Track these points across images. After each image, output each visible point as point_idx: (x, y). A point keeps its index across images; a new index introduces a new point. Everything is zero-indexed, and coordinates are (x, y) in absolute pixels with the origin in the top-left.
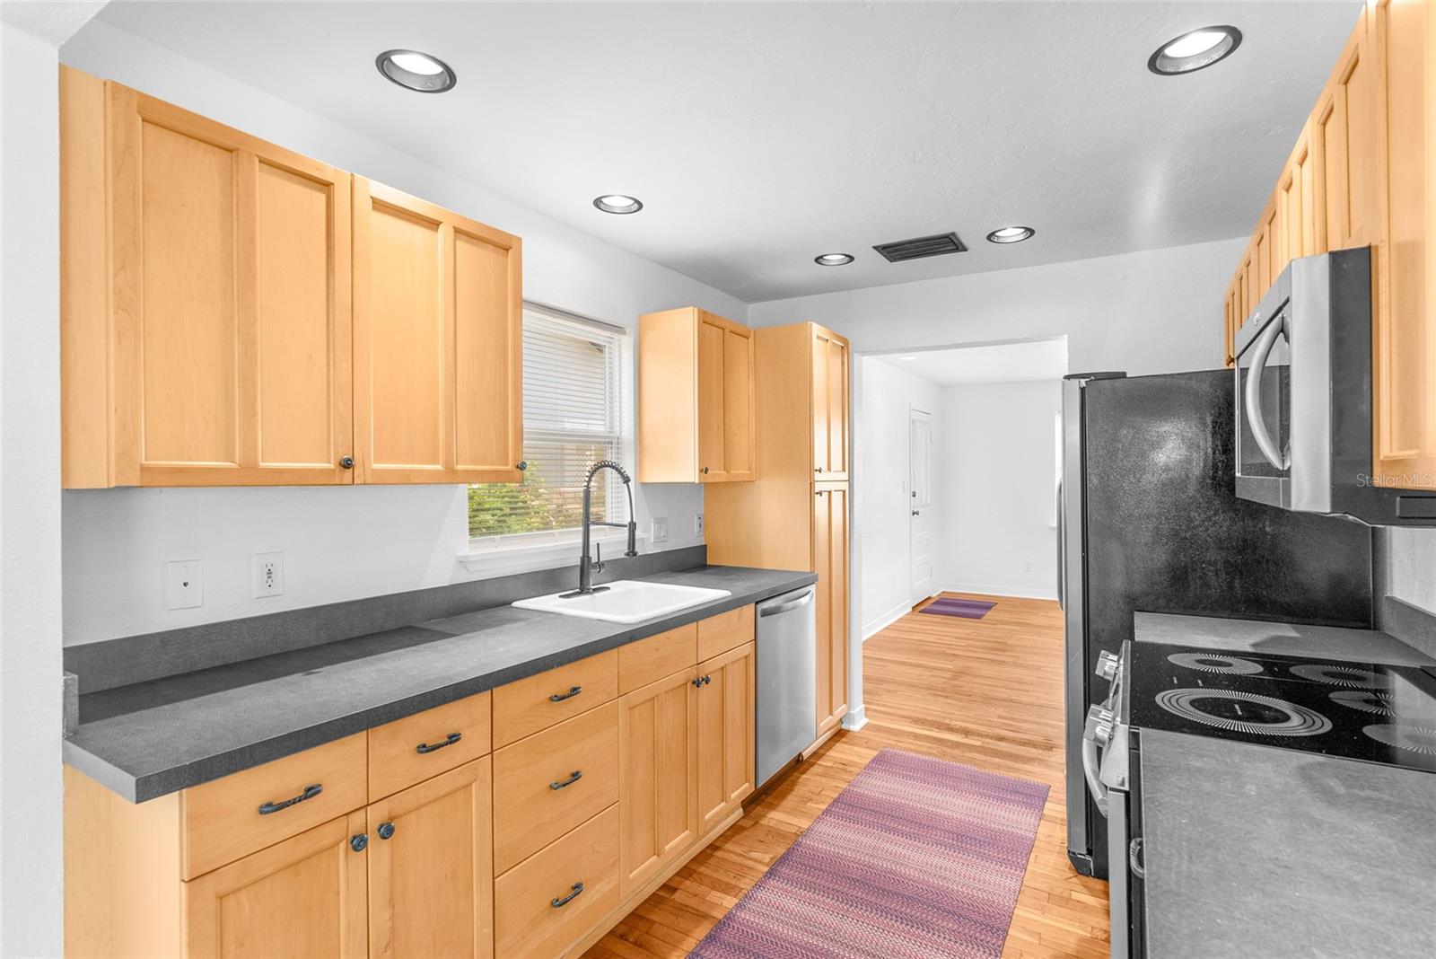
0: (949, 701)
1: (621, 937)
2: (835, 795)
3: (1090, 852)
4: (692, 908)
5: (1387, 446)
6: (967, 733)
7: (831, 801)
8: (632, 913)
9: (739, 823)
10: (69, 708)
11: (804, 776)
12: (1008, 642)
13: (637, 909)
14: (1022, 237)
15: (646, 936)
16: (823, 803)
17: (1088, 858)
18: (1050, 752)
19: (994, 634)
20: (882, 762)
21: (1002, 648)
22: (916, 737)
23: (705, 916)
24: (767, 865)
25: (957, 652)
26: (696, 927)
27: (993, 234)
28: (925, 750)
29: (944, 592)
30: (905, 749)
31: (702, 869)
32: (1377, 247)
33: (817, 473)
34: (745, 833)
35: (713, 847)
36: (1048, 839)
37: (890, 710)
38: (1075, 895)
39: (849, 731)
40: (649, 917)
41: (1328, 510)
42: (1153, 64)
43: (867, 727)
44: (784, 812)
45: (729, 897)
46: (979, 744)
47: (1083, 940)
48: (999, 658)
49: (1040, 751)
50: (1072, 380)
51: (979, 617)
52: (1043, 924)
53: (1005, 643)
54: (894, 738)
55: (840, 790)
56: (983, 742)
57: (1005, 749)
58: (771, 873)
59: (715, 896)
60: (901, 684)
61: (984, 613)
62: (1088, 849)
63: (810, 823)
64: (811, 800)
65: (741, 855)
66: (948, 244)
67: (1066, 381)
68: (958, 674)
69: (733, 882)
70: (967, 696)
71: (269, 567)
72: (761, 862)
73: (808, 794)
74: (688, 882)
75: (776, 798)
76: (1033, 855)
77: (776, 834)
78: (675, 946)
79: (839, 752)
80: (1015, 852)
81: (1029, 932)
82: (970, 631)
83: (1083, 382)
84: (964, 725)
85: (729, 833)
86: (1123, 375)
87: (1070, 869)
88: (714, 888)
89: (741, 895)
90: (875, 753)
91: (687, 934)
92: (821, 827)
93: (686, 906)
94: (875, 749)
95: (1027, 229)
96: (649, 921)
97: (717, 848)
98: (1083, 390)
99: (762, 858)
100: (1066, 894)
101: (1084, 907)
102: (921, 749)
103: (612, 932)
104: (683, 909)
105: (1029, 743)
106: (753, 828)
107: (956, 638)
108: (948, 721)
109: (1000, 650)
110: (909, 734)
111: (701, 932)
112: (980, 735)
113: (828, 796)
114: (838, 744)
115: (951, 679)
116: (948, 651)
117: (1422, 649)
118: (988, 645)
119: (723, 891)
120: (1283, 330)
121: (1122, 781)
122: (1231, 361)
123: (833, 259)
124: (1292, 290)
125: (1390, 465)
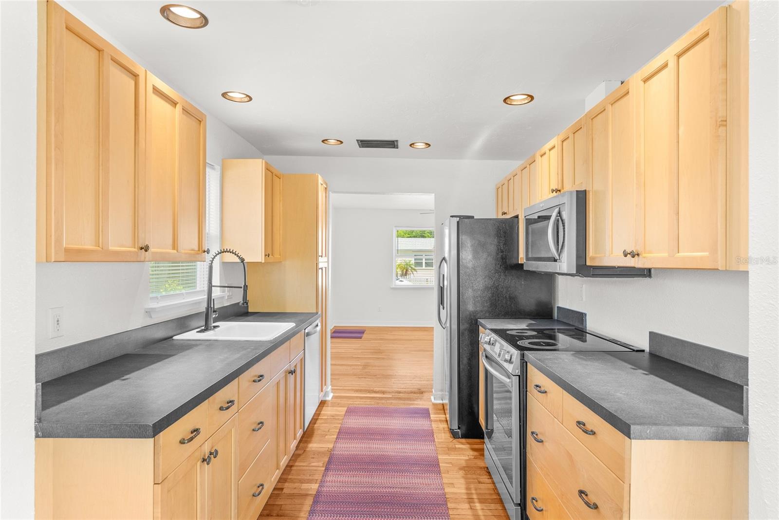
0: (367, 379)
1: (268, 515)
2: (338, 431)
3: (459, 428)
4: (296, 494)
5: (591, 252)
6: (383, 393)
7: (337, 433)
8: (266, 504)
9: (296, 453)
10: (37, 405)
11: (316, 425)
12: (381, 348)
13: (267, 502)
14: (423, 147)
15: (281, 511)
16: (333, 435)
17: (459, 430)
18: (422, 395)
19: (372, 345)
20: (350, 411)
21: (379, 352)
22: (361, 398)
23: (307, 495)
24: (323, 467)
25: (359, 356)
26: (305, 500)
27: (413, 144)
28: (369, 403)
29: (335, 326)
30: (358, 403)
31: (290, 477)
32: (589, 191)
33: (320, 258)
34: (302, 456)
35: (289, 467)
36: (437, 429)
37: (341, 388)
38: (457, 446)
39: (326, 401)
40: (276, 503)
41: (575, 273)
42: (505, 100)
43: (334, 397)
44: (316, 443)
45: (313, 485)
46: (391, 396)
47: (466, 460)
48: (380, 357)
49: (418, 395)
50: (454, 218)
51: (360, 338)
52: (450, 459)
53: (380, 349)
54: (351, 400)
55: (339, 428)
56: (393, 395)
57: (404, 397)
58: (327, 469)
59: (305, 486)
60: (339, 375)
61: (361, 335)
62: (458, 427)
63: (333, 445)
64: (326, 435)
65: (307, 466)
66: (392, 144)
67: (451, 218)
68: (365, 366)
69: (311, 478)
70: (375, 376)
71: (58, 317)
72: (319, 467)
73: (323, 433)
74: (286, 484)
75: (308, 438)
76: (435, 436)
77: (320, 454)
78: (300, 511)
79: (327, 411)
80: (428, 436)
81: (447, 463)
82: (359, 346)
83: (458, 219)
84: (380, 389)
85: (293, 458)
86: (472, 217)
87: (451, 437)
88: (302, 483)
89: (318, 482)
90: (345, 409)
91: (302, 504)
92: (338, 445)
93: (293, 494)
94: (345, 407)
95: (427, 144)
96: (278, 505)
97: (292, 466)
98: (458, 222)
99: (319, 465)
100: (454, 446)
101: (462, 449)
102: (367, 403)
103: (260, 515)
104: (292, 496)
105: (412, 392)
106: (305, 453)
107: (354, 349)
108: (372, 389)
109: (379, 353)
110: (357, 397)
111: (309, 502)
112: (389, 393)
113: (334, 432)
114: (324, 408)
115: (363, 369)
116: (354, 356)
117: (571, 323)
118: (372, 351)
119: (308, 483)
120: (559, 213)
121: (518, 372)
122: (504, 213)
123: (332, 142)
124: (565, 201)
125: (593, 259)
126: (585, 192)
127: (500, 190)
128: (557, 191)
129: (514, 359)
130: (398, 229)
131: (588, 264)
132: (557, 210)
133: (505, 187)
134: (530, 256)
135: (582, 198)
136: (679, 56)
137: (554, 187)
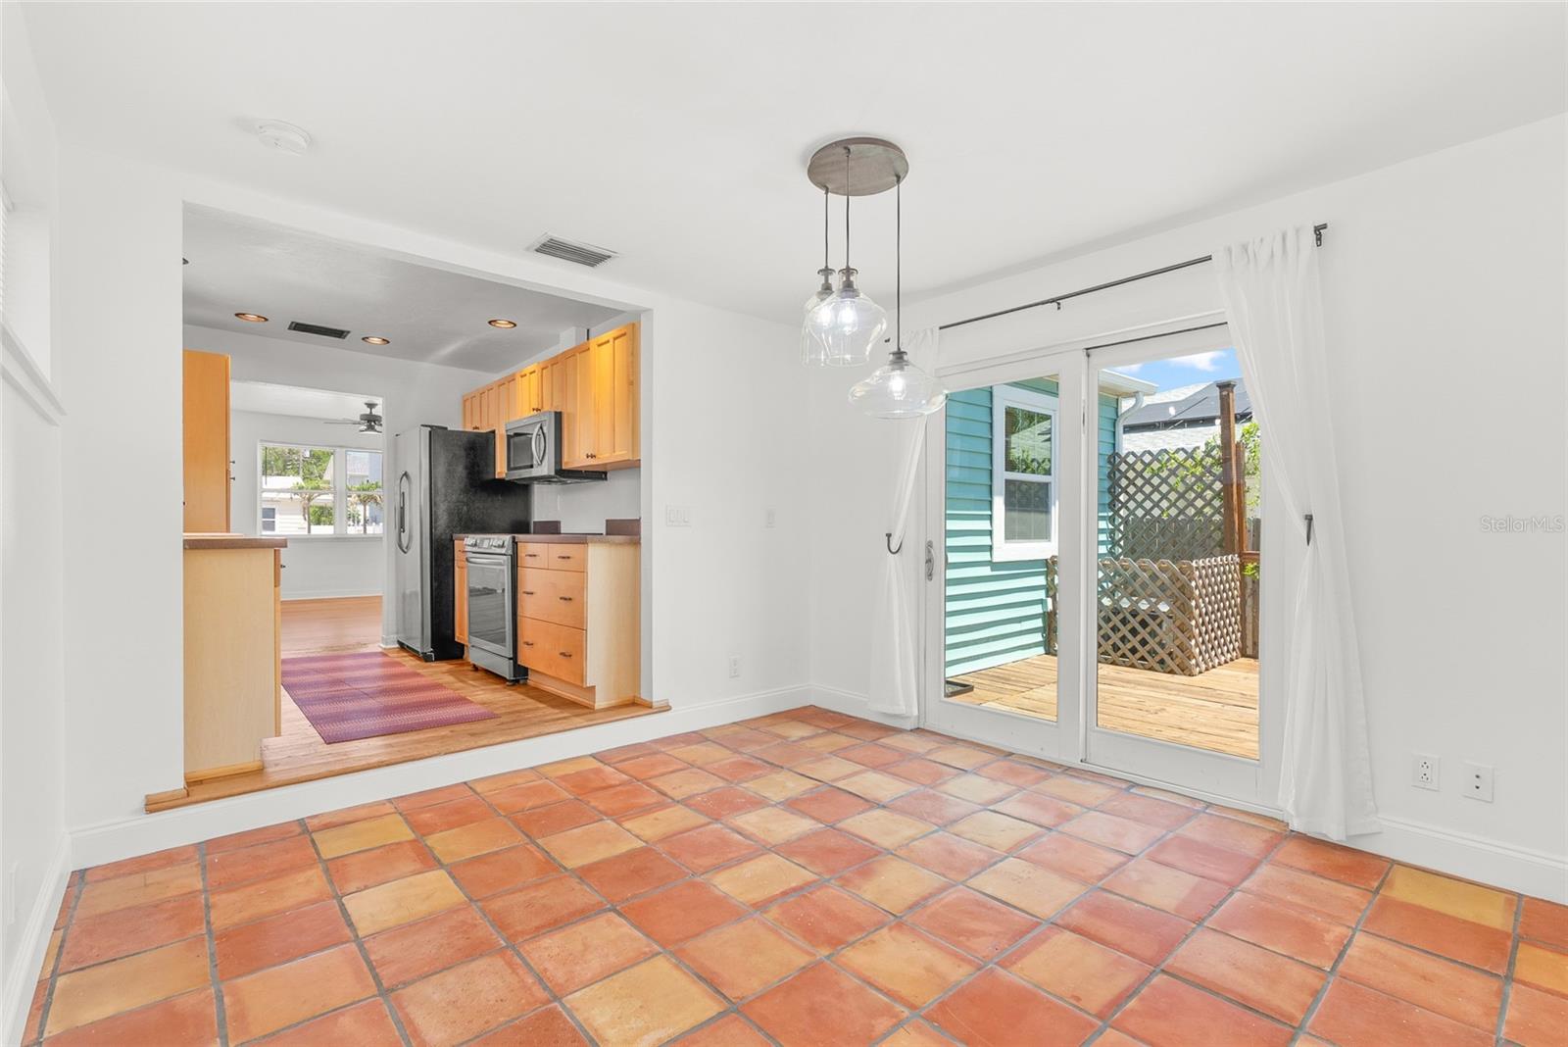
3: (432, 651)
5: (565, 458)
14: (380, 343)
17: (432, 653)
27: (368, 338)
32: (563, 413)
50: (425, 428)
66: (340, 334)
67: (422, 427)
83: (429, 428)
86: (446, 428)
95: (383, 340)
98: (430, 432)
120: (541, 428)
121: (510, 552)
122: (477, 428)
123: (252, 317)
124: (546, 418)
125: (567, 463)
126: (560, 413)
127: (468, 404)
128: (538, 410)
129: (506, 544)
130: (266, 445)
131: (564, 468)
132: (539, 425)
133: (476, 401)
134: (512, 466)
135: (558, 416)
136: (615, 339)
137: (536, 407)
